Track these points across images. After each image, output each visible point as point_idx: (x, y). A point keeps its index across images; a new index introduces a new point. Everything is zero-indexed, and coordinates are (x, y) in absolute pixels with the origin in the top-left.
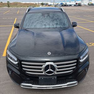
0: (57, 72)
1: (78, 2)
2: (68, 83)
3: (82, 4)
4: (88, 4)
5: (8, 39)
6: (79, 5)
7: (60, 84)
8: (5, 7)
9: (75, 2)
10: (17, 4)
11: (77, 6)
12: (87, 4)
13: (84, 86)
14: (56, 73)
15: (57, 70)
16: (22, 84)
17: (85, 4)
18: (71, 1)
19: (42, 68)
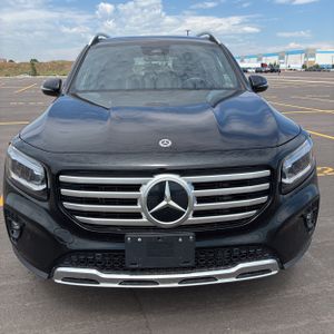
0: (195, 214)
1: (269, 61)
2: (241, 266)
3: (282, 66)
4: (304, 66)
6: (272, 71)
7: (209, 267)
8: (22, 76)
9: (260, 59)
10: (62, 65)
11: (266, 72)
12: (299, 66)
13: (303, 295)
14: (191, 218)
15: (196, 205)
16: (60, 269)
17: (292, 66)
18: (246, 57)
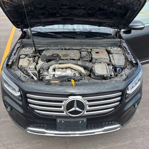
0: (87, 112)
5: (7, 42)
15: (88, 108)
19: (63, 105)
